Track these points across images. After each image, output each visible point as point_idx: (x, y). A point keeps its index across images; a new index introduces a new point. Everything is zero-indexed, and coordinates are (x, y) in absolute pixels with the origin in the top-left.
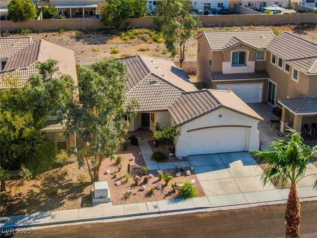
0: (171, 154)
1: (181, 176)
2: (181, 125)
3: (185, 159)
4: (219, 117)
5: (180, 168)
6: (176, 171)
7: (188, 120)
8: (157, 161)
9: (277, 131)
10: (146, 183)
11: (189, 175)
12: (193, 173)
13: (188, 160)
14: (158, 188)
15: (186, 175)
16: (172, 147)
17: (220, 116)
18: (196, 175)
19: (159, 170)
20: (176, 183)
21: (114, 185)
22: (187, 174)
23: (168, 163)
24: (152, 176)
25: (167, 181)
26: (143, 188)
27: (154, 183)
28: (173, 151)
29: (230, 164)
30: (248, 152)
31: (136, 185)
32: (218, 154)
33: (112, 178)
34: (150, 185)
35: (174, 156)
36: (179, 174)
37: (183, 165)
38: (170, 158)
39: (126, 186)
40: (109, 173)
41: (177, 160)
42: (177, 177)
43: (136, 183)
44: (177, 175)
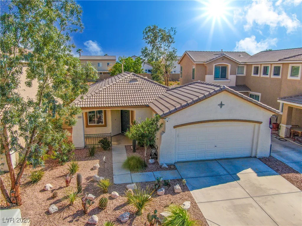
0: (151, 161)
1: (165, 194)
2: (165, 116)
3: (172, 167)
4: (219, 107)
5: (165, 181)
6: (157, 187)
7: (176, 109)
8: (130, 170)
9: (275, 136)
10: (102, 209)
11: (179, 191)
12: (185, 188)
13: (175, 168)
14: (122, 221)
15: (174, 193)
16: (153, 151)
17: (221, 105)
18: (191, 192)
19: (131, 184)
20: (155, 211)
21: (46, 213)
22: (176, 191)
23: (147, 173)
24: (116, 195)
25: (140, 206)
26: (93, 220)
27: (117, 208)
28: (155, 156)
29: (238, 174)
30: (255, 157)
31: (84, 212)
32: (215, 160)
33: (48, 199)
34: (109, 212)
35: (156, 163)
36: (162, 191)
37: (169, 175)
38: (149, 166)
39: (65, 215)
40: (49, 189)
41: (160, 168)
42: (159, 195)
43: (85, 208)
44: (159, 192)
